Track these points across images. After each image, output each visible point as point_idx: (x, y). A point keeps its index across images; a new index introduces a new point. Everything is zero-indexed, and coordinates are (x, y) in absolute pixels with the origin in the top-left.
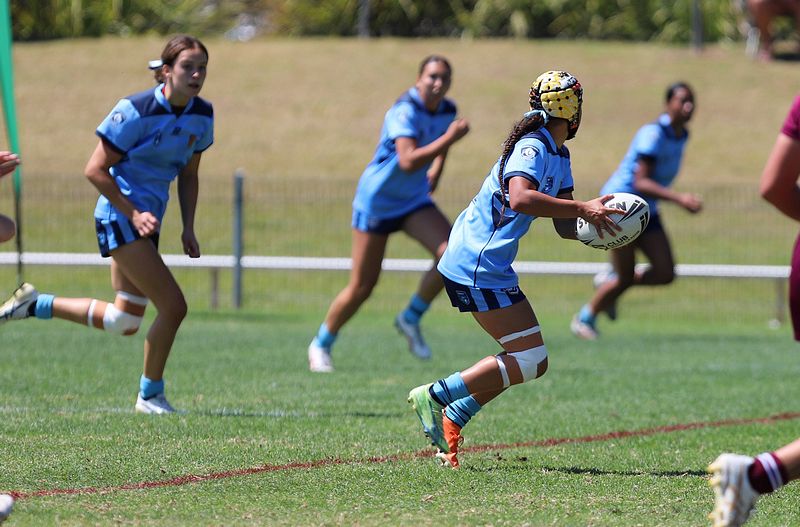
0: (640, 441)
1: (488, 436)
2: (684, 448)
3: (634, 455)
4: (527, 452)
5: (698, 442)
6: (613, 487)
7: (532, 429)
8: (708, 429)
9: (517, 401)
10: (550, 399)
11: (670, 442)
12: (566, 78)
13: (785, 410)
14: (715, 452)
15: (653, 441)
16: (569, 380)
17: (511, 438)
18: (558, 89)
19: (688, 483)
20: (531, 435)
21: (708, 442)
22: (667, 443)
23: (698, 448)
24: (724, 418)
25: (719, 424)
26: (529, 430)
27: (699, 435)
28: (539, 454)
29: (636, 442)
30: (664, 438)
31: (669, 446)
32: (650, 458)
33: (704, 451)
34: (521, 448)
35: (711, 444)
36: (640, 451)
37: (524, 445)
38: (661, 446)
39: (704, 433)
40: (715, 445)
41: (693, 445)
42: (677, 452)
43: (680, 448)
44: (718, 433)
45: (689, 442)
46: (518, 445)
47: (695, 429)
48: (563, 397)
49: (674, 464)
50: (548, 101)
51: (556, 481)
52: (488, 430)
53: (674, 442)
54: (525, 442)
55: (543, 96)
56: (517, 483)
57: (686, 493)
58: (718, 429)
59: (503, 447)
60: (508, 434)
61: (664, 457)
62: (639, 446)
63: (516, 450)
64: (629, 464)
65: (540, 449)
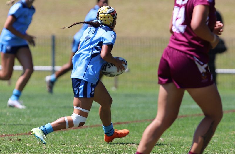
0: (64, 133)
1: (6, 131)
2: (80, 135)
3: (61, 138)
4: (21, 137)
5: (85, 133)
6: (53, 150)
7: (23, 129)
8: (89, 128)
9: (17, 118)
10: (29, 117)
11: (75, 133)
12: (110, 10)
13: (118, 121)
14: (91, 137)
15: (68, 133)
16: (36, 110)
17: (15, 132)
18: (105, 14)
19: (81, 149)
20: (22, 131)
21: (89, 133)
22: (74, 133)
23: (85, 135)
24: (95, 124)
25: (93, 126)
26: (22, 129)
27: (86, 130)
28: (25, 138)
29: (62, 133)
30: (72, 132)
31: (74, 135)
32: (67, 139)
33: (87, 137)
34: (19, 135)
35: (90, 134)
36: (63, 136)
37: (20, 135)
38: (72, 135)
39: (87, 130)
40: (92, 134)
41: (84, 134)
42: (77, 137)
43: (78, 135)
44: (93, 130)
45: (82, 133)
46: (17, 135)
47: (84, 128)
48: (34, 116)
49: (76, 141)
50: (101, 17)
51: (32, 148)
52: (6, 129)
53: (76, 133)
54: (20, 133)
55: (100, 15)
56: (17, 149)
57: (81, 152)
58: (93, 128)
59: (12, 135)
60: (14, 130)
61: (73, 139)
62: (63, 135)
63: (17, 136)
64: (59, 141)
65: (26, 136)
